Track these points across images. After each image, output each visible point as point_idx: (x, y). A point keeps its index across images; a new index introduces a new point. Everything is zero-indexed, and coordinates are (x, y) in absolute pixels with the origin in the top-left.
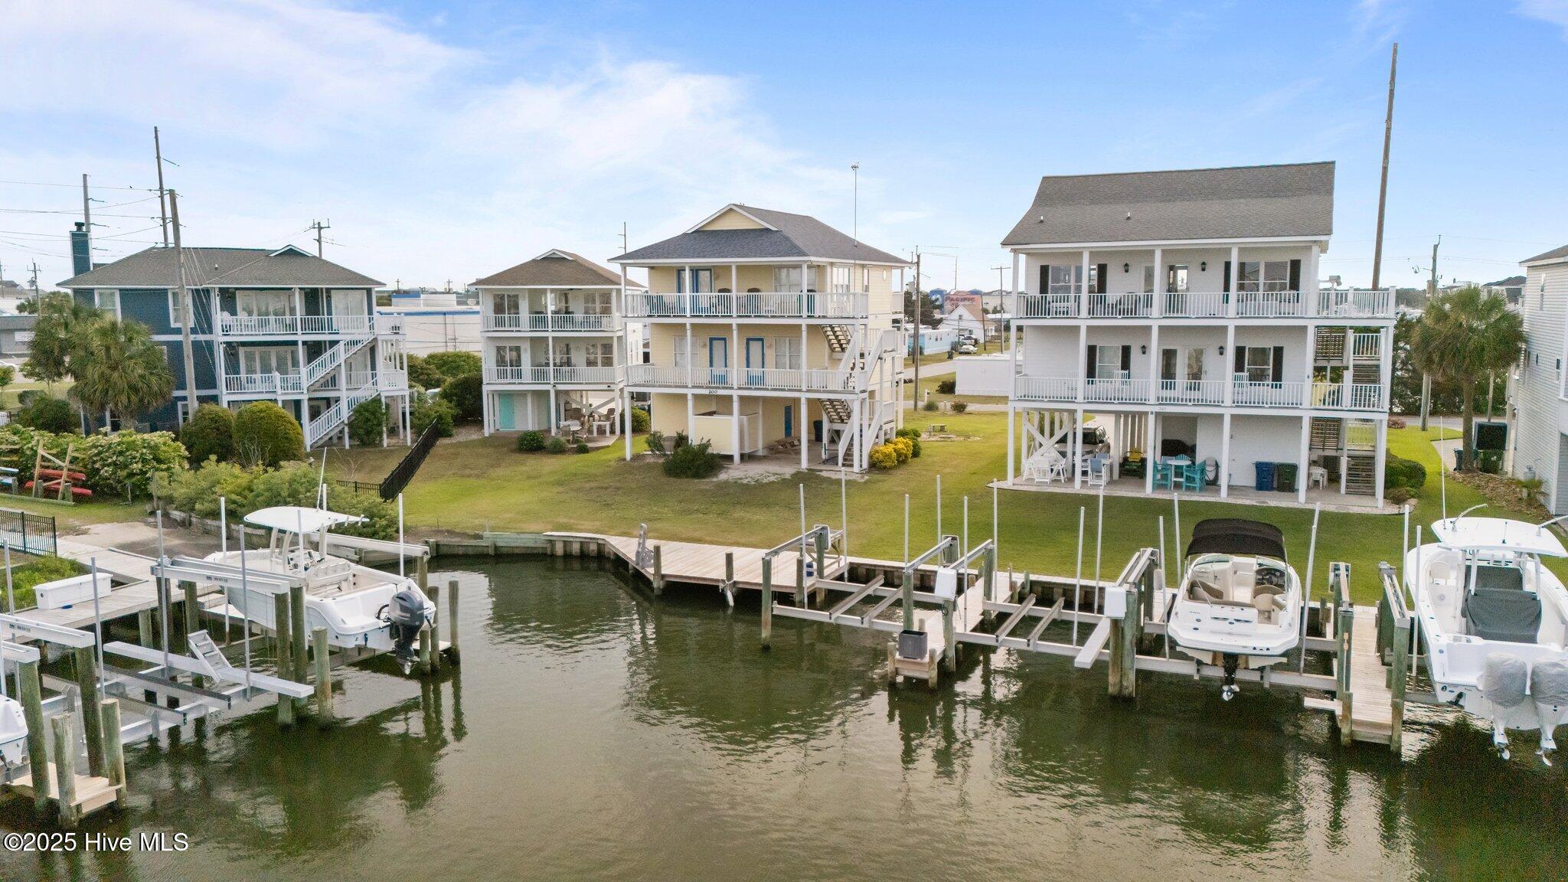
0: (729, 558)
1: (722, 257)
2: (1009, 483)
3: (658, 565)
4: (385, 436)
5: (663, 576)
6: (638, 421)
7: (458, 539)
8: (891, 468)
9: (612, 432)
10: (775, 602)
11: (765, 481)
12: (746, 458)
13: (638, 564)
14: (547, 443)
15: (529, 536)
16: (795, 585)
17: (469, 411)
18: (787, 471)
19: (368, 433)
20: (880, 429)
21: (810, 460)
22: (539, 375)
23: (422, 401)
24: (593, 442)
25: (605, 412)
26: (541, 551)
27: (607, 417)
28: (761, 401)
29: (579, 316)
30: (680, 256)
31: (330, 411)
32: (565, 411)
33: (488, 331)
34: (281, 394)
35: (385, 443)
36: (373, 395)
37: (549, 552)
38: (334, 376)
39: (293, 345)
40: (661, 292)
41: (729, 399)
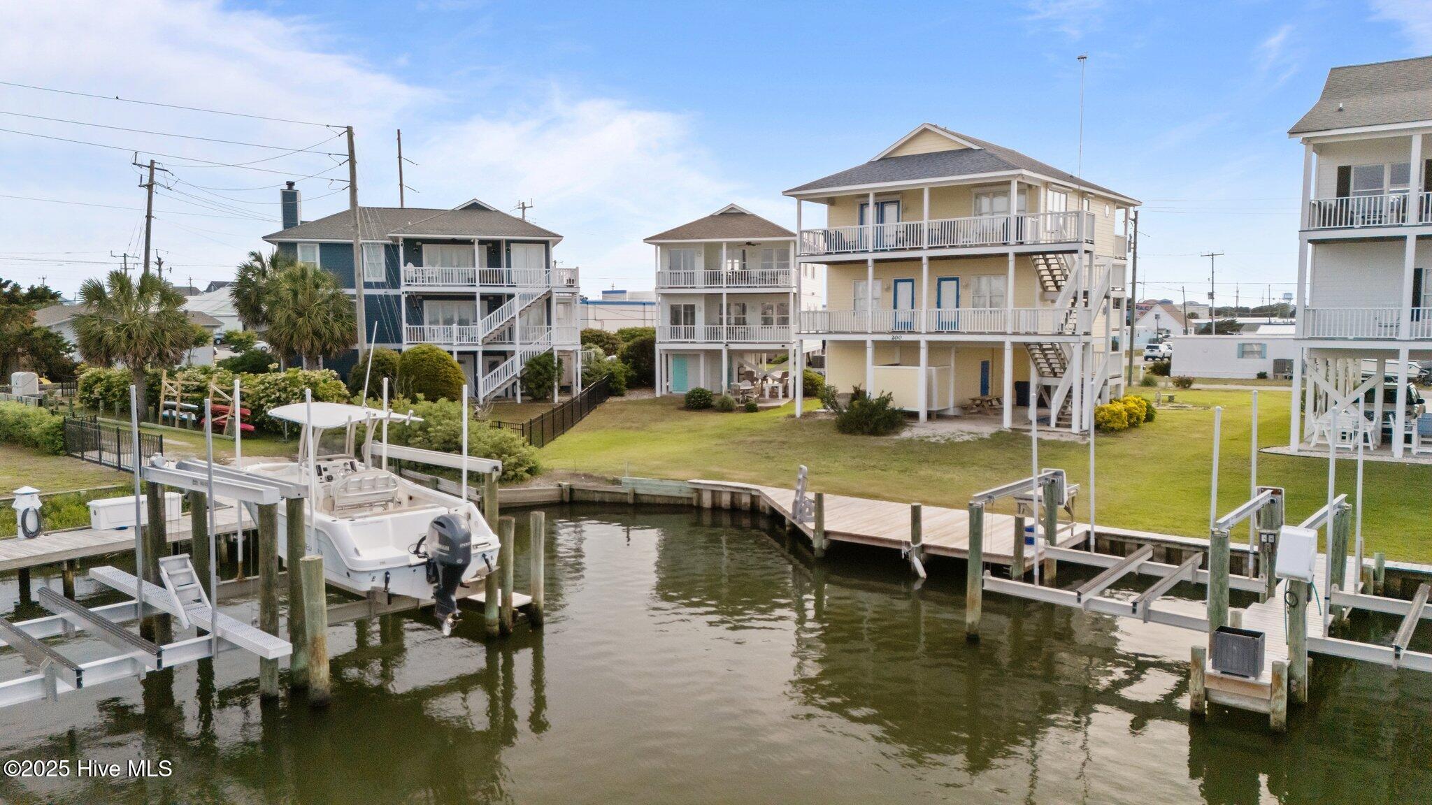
0: (916, 513)
1: (914, 179)
2: (1293, 448)
3: (819, 520)
4: (556, 391)
5: (826, 534)
6: (812, 385)
7: (595, 484)
8: (1119, 430)
10: (988, 571)
11: (958, 440)
12: (934, 416)
13: (794, 518)
14: (715, 402)
15: (671, 483)
16: (1012, 555)
17: (643, 377)
18: (986, 430)
19: (539, 387)
20: (1105, 383)
21: (1014, 420)
22: (713, 334)
23: (598, 361)
24: (763, 402)
25: (779, 376)
26: (686, 502)
27: (781, 381)
28: (953, 351)
29: (755, 271)
30: (863, 183)
31: (504, 365)
32: (739, 374)
33: (662, 288)
34: (458, 345)
35: (556, 399)
36: (547, 349)
37: (695, 503)
38: (511, 330)
39: (471, 297)
40: (839, 228)
41: (916, 345)
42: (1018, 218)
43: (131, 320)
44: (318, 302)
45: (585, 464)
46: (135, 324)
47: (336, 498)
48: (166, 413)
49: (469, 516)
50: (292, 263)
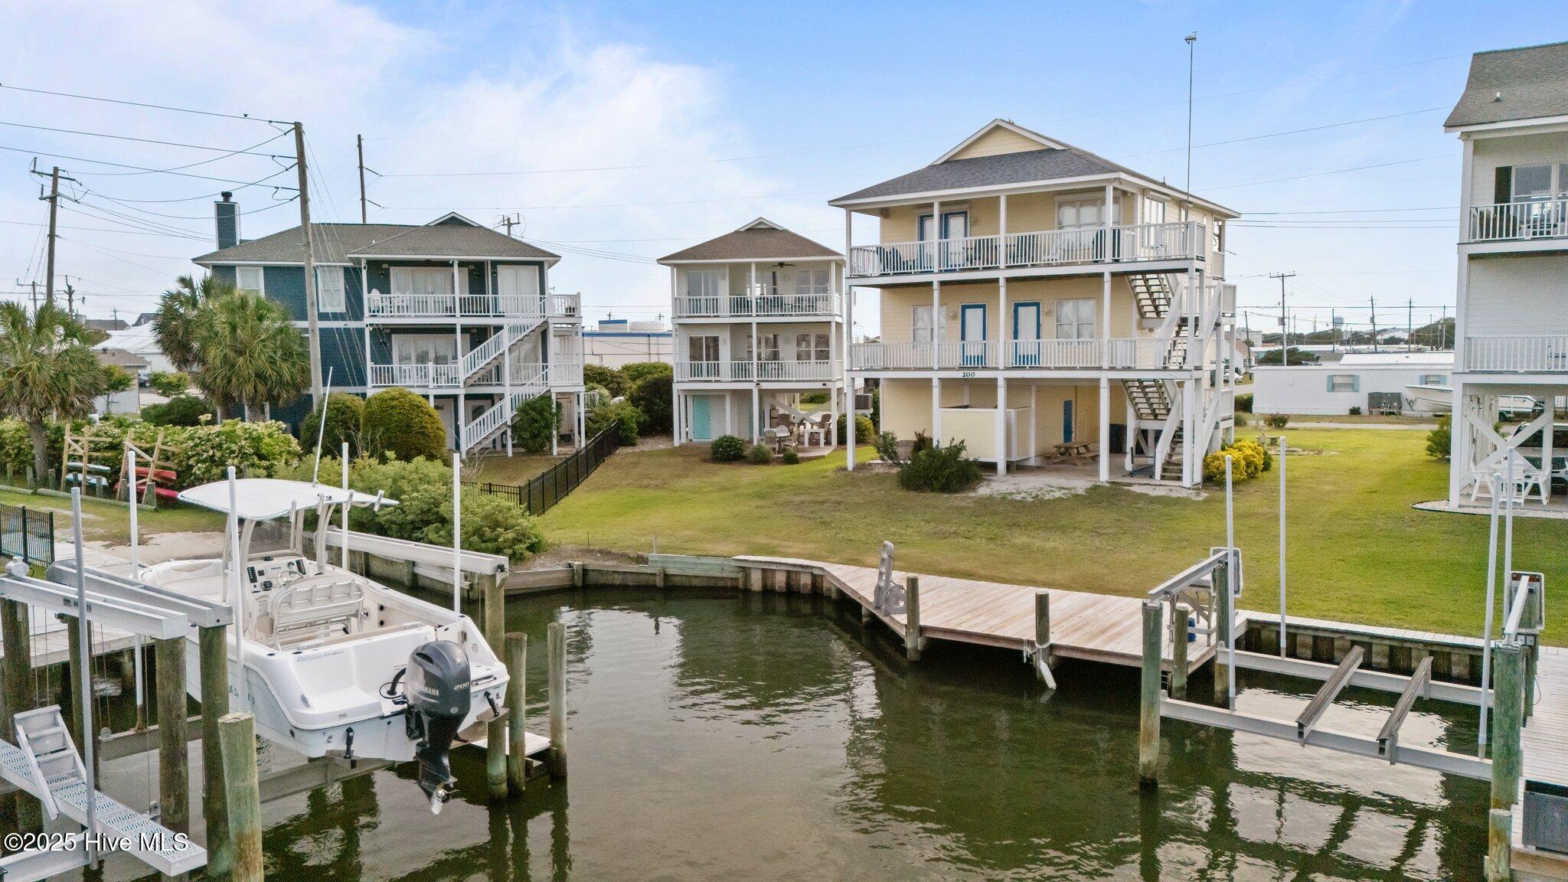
0: (1042, 603)
1: (987, 184)
2: (1454, 504)
3: (913, 611)
4: (555, 441)
5: (922, 630)
6: (859, 430)
7: (614, 563)
8: (1237, 482)
9: (828, 443)
10: (1167, 692)
11: (1047, 497)
12: (1014, 468)
13: (878, 608)
14: (747, 452)
15: (712, 561)
16: (1171, 658)
17: (659, 423)
18: (1080, 484)
19: (535, 436)
20: (1217, 427)
21: (1112, 471)
22: (740, 371)
23: (604, 404)
24: (804, 451)
25: (819, 420)
26: (729, 584)
27: (821, 425)
28: (1034, 389)
29: (789, 297)
30: (927, 189)
31: (491, 411)
32: (771, 418)
33: (680, 317)
34: (434, 388)
35: (555, 450)
36: (543, 390)
37: (741, 586)
38: (498, 368)
39: (450, 330)
40: (897, 245)
41: (992, 383)
42: (1114, 231)
43: (26, 362)
44: (263, 337)
45: (600, 536)
46: (30, 368)
47: (275, 616)
48: (70, 476)
49: (464, 636)
50: (229, 290)
